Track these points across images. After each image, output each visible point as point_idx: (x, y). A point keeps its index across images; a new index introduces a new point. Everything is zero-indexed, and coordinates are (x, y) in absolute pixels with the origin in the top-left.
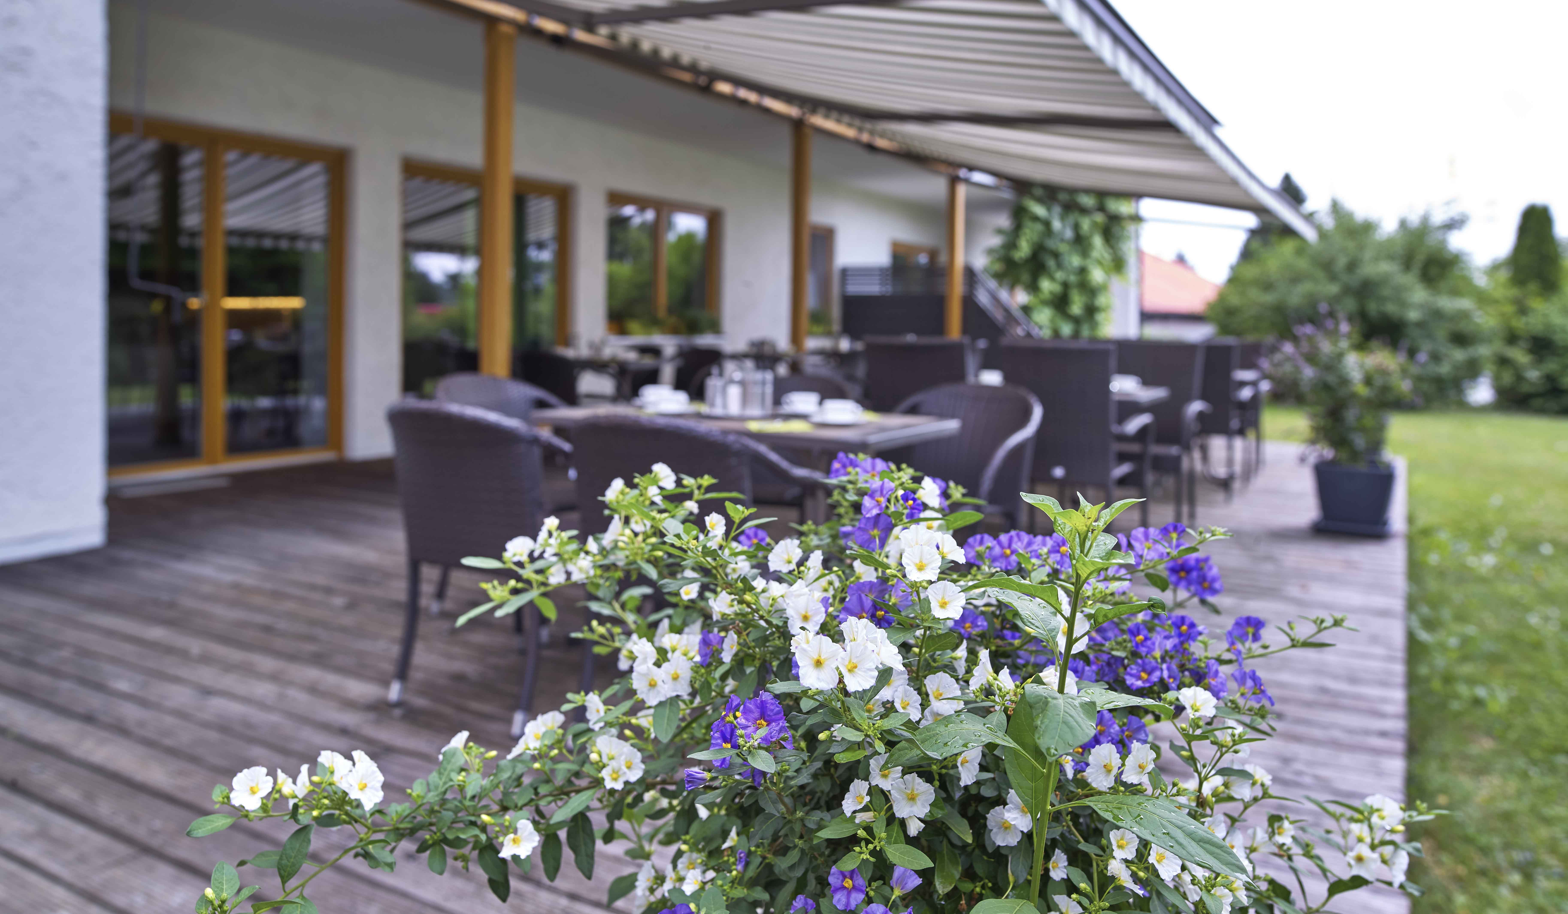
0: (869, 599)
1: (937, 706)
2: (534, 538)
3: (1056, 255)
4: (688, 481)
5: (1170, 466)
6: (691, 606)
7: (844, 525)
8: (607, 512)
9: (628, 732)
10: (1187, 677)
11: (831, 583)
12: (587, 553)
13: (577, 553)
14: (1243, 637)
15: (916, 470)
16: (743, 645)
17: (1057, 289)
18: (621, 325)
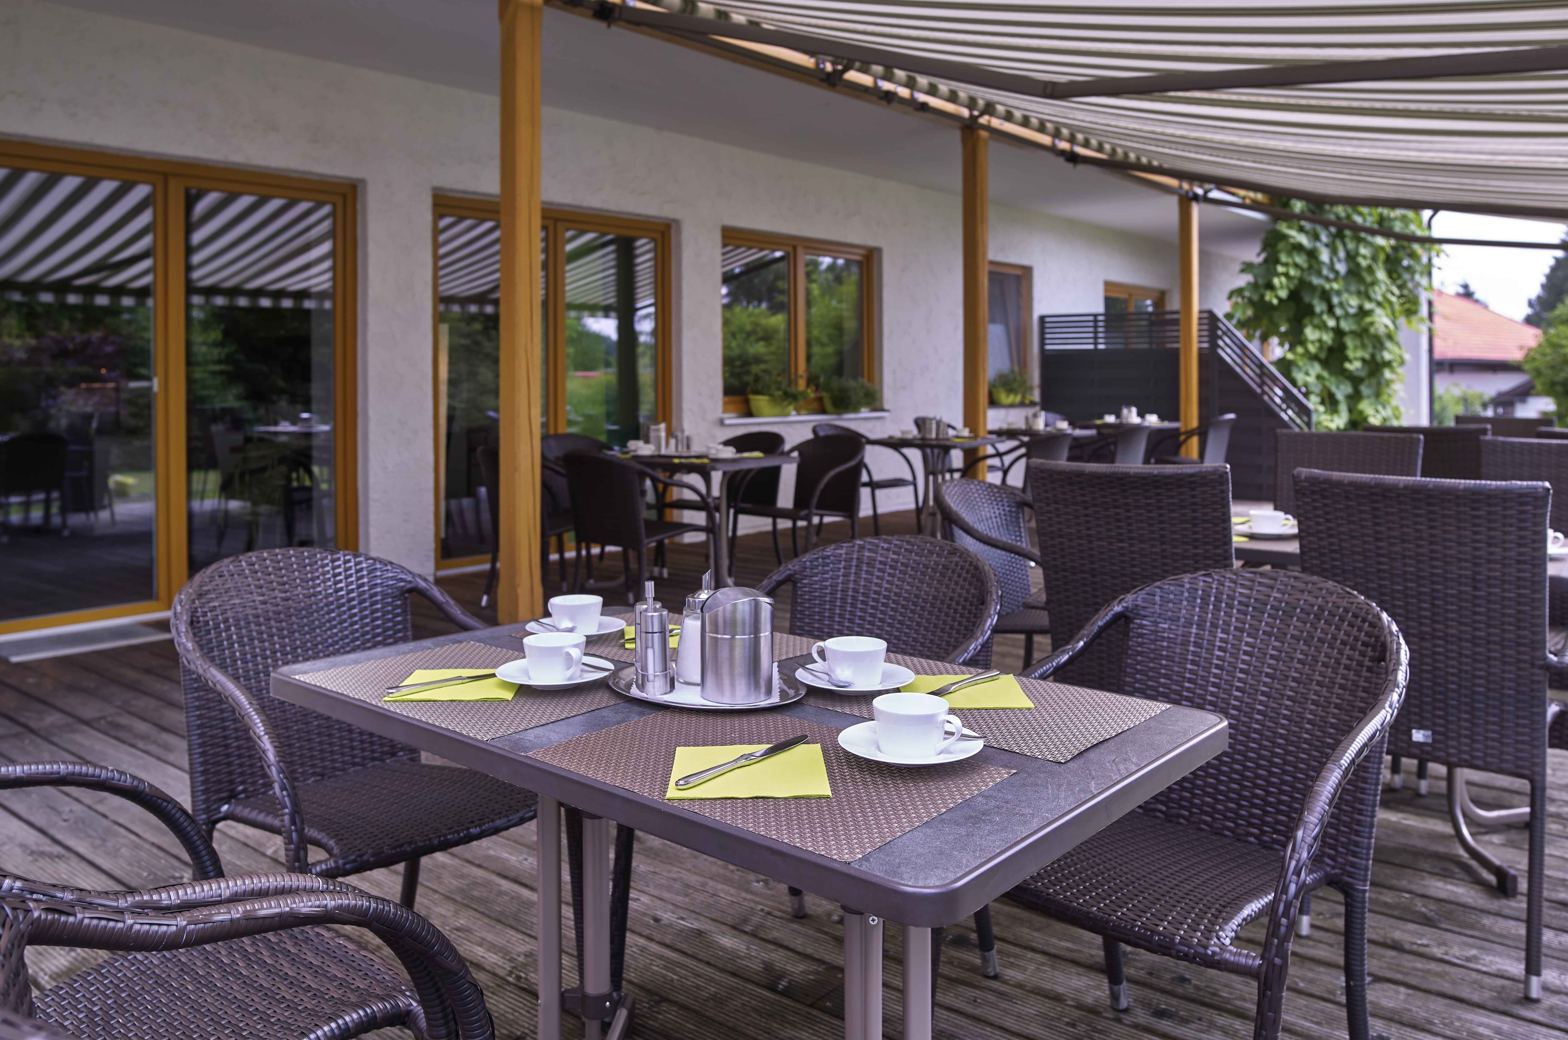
17: (1327, 338)
18: (747, 402)
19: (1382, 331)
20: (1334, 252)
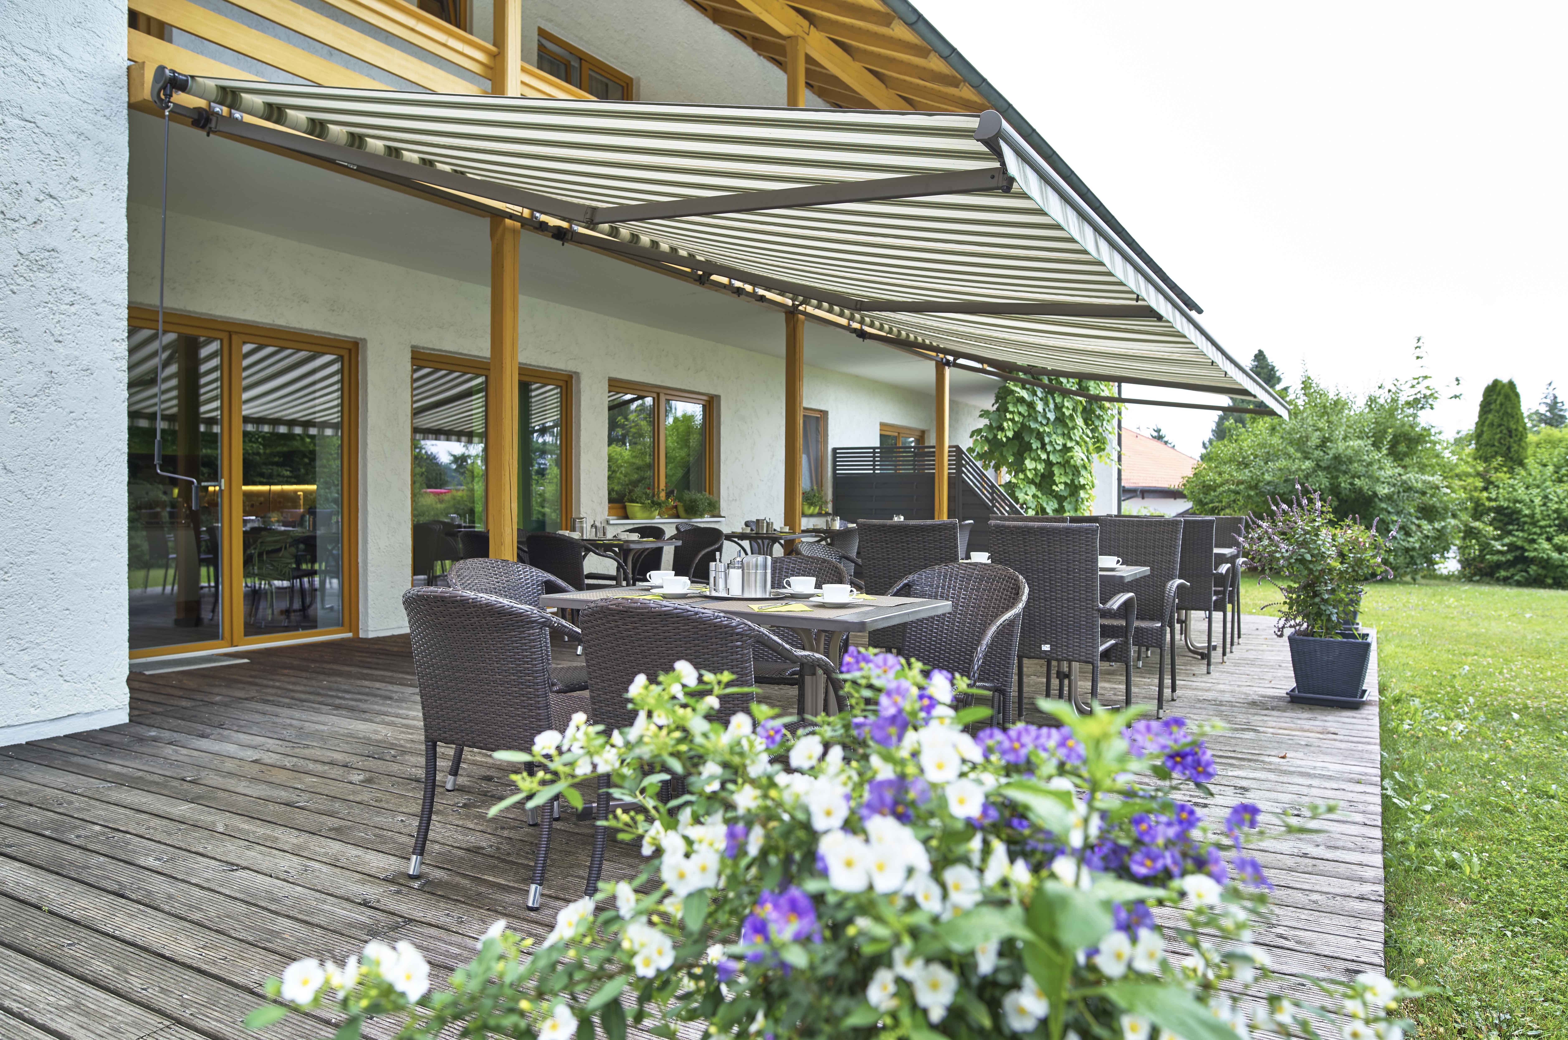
0: (889, 795)
1: (956, 897)
2: (562, 731)
3: (1040, 436)
4: (708, 677)
5: (1153, 640)
6: (713, 797)
7: (855, 716)
8: (630, 706)
9: (655, 919)
10: (1190, 865)
11: (850, 778)
12: (613, 746)
13: (603, 746)
14: (1241, 823)
15: (924, 664)
16: (768, 836)
17: (1041, 467)
18: (625, 508)
19: (1079, 463)
20: (1046, 404)
